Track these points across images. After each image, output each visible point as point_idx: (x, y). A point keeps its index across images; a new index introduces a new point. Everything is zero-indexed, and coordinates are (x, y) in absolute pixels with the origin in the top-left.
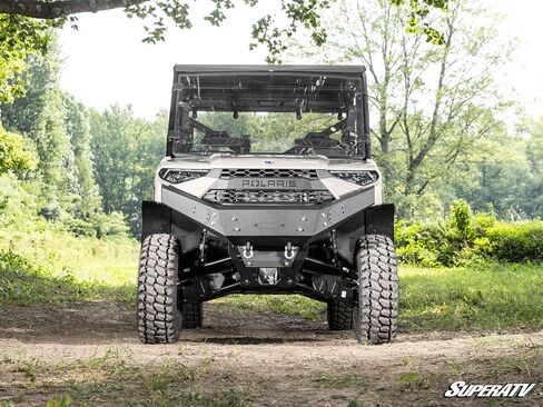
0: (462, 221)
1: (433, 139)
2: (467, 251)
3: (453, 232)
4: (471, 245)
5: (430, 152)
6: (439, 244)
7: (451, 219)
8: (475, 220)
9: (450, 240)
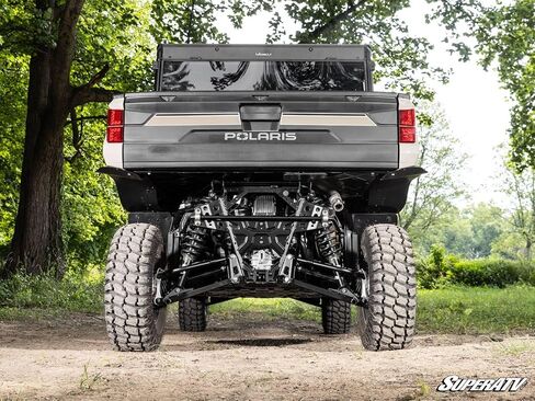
0: (438, 258)
1: (414, 215)
2: (442, 278)
3: (432, 266)
4: (445, 275)
5: (413, 223)
6: (422, 274)
7: (430, 257)
8: (446, 258)
9: (430, 271)
